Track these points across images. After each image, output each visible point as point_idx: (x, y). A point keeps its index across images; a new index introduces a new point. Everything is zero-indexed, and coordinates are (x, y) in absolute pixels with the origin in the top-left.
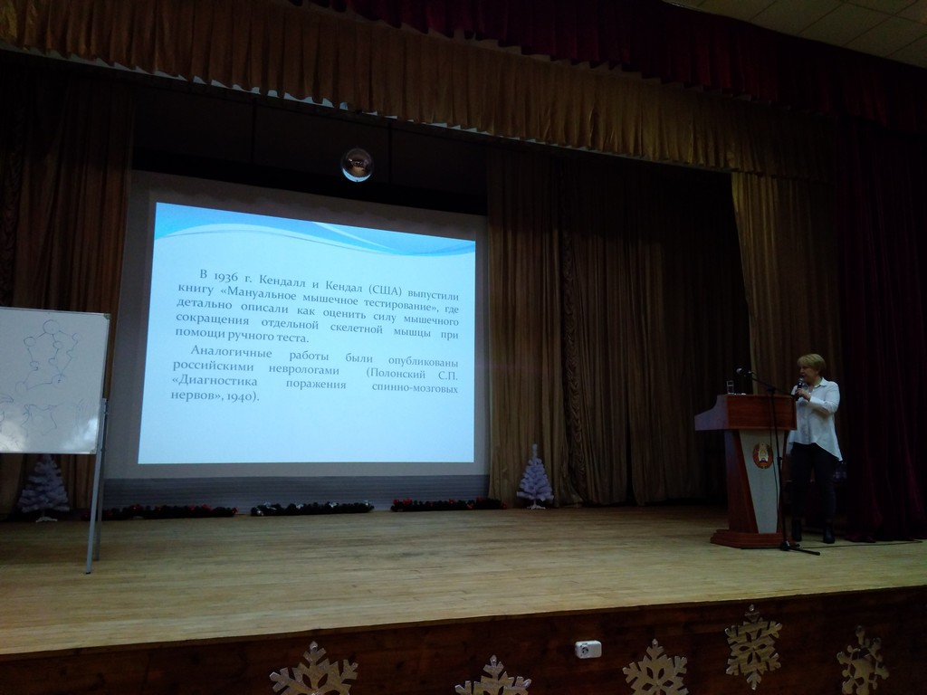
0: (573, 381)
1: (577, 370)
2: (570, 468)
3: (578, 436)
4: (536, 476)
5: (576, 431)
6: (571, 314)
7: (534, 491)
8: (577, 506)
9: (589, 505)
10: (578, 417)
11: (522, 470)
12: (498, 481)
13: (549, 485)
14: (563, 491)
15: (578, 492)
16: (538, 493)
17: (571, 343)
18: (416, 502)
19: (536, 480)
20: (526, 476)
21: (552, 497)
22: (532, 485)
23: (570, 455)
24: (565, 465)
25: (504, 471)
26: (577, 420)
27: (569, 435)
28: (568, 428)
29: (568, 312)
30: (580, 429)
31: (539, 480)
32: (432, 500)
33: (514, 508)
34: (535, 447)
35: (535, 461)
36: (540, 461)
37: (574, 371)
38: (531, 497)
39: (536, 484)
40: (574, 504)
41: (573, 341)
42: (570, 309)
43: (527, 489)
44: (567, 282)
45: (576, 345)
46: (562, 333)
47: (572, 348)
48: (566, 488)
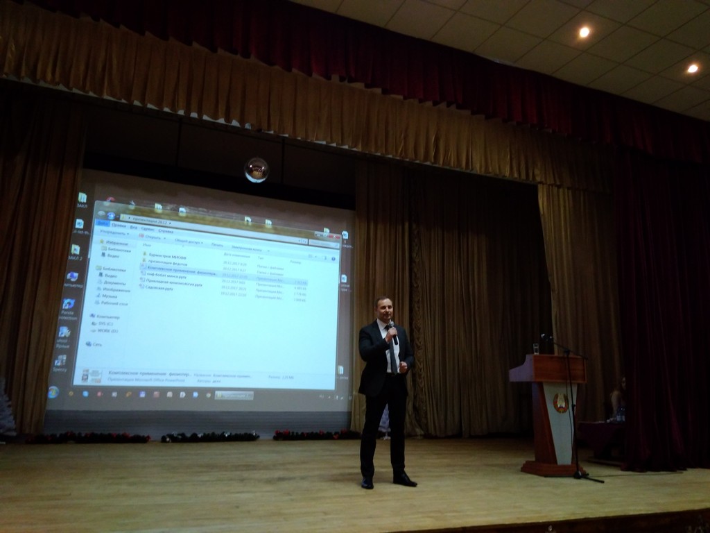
0: (418, 339)
1: (422, 330)
2: (415, 408)
3: (421, 382)
5: (420, 378)
6: (418, 287)
8: (419, 437)
9: (428, 437)
10: (421, 366)
12: (358, 417)
14: (409, 426)
15: (420, 426)
17: (417, 309)
18: (293, 433)
23: (415, 397)
26: (421, 370)
27: (414, 381)
28: (414, 375)
29: (415, 285)
30: (423, 376)
32: (306, 431)
37: (419, 331)
40: (416, 435)
42: (416, 283)
44: (415, 262)
45: (421, 311)
46: (411, 301)
47: (418, 313)
48: (411, 423)
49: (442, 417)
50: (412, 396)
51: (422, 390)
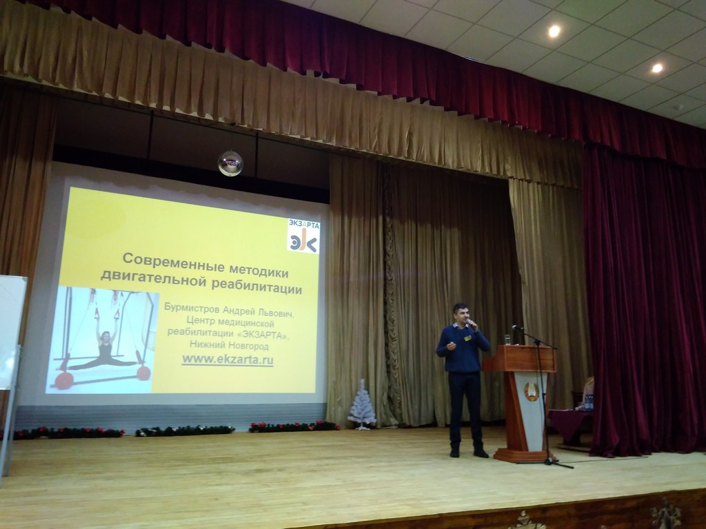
0: (392, 330)
1: (395, 322)
2: (389, 398)
3: (395, 373)
4: (363, 404)
5: (394, 369)
6: (391, 280)
7: (361, 416)
8: (393, 427)
9: (403, 426)
10: (396, 358)
11: (353, 399)
12: (333, 408)
13: (373, 411)
14: (383, 416)
15: (395, 416)
16: (364, 418)
17: (391, 301)
18: (269, 425)
19: (363, 407)
20: (355, 404)
21: (375, 421)
22: (360, 411)
23: (390, 388)
24: (386, 395)
25: (338, 399)
26: (395, 361)
27: (388, 372)
28: (388, 366)
29: (389, 278)
30: (396, 367)
31: (365, 407)
32: (282, 423)
33: (345, 429)
34: (363, 381)
35: (363, 392)
36: (366, 392)
37: (393, 323)
38: (359, 421)
39: (363, 410)
40: (391, 426)
41: (393, 300)
42: (390, 275)
43: (355, 415)
44: (389, 255)
45: (395, 303)
46: (385, 293)
47: (392, 305)
48: (386, 413)
49: (416, 407)
50: (387, 387)
51: (396, 381)
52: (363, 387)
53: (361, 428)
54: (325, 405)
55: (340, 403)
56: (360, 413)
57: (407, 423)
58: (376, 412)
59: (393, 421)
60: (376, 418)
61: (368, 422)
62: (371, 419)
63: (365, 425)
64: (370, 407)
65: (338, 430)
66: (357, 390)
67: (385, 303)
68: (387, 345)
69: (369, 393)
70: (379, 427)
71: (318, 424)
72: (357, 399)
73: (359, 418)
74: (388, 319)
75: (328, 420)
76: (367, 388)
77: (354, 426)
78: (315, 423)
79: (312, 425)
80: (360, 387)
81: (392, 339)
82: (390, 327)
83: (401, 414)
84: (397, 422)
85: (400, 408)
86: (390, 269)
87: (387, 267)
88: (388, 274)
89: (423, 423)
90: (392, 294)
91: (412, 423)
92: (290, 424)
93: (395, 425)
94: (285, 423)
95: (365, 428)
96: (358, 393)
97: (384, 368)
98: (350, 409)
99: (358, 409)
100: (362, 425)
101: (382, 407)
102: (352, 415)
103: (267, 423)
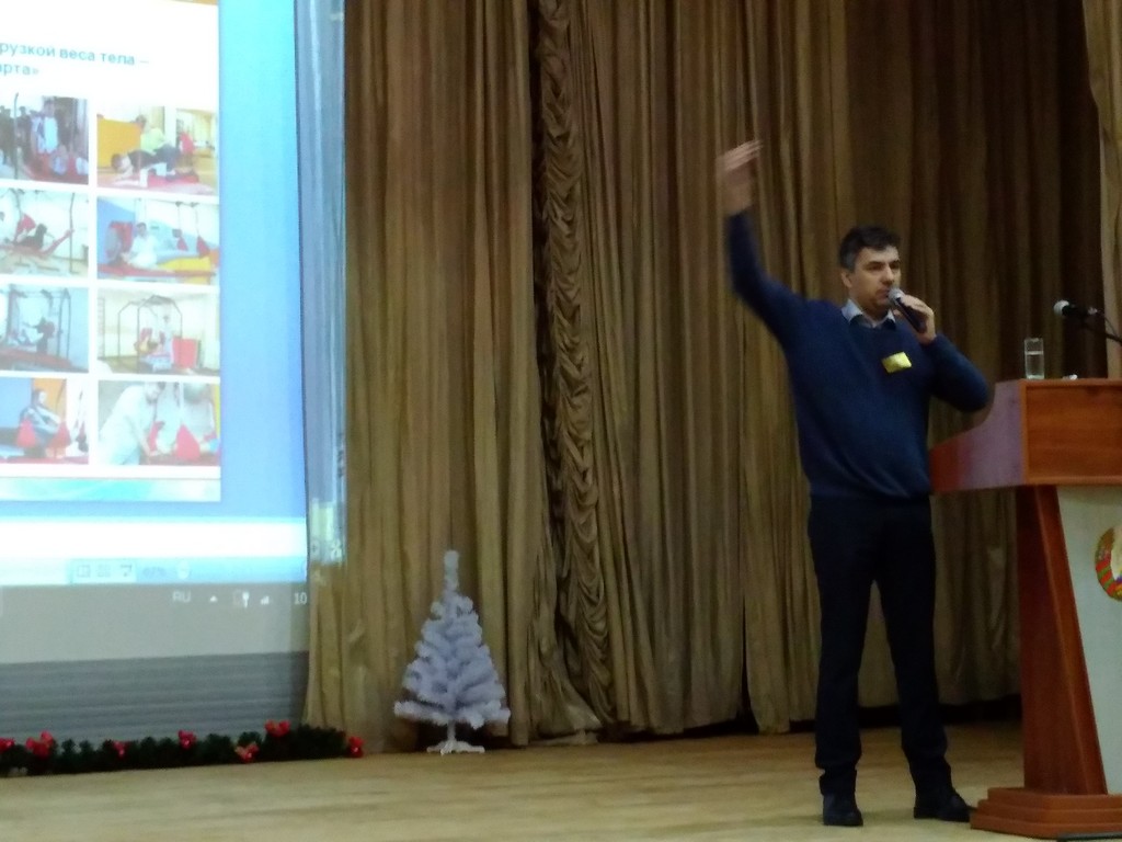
0: (571, 350)
1: (585, 315)
2: (561, 625)
3: (587, 524)
4: (454, 653)
5: (581, 508)
6: (564, 138)
7: (447, 699)
8: (581, 739)
9: (617, 734)
10: (586, 463)
11: (412, 634)
12: (334, 672)
13: (496, 676)
14: (538, 696)
15: (585, 696)
16: (460, 704)
17: (564, 228)
18: (69, 744)
19: (453, 664)
20: (424, 651)
21: (505, 715)
22: (441, 677)
23: (562, 584)
24: (547, 613)
25: (354, 637)
26: (584, 475)
27: (557, 522)
28: (555, 498)
29: (555, 132)
30: (591, 500)
31: (465, 663)
32: (122, 735)
33: (385, 752)
34: (451, 559)
35: (453, 604)
36: (467, 603)
37: (572, 318)
38: (439, 718)
39: (453, 675)
40: (572, 733)
41: (569, 223)
42: (559, 120)
43: (425, 693)
44: (551, 32)
45: (580, 236)
46: (538, 196)
47: (567, 244)
48: (548, 686)
49: (672, 657)
50: (553, 583)
51: (590, 555)
52: (452, 582)
53: (450, 745)
54: (301, 660)
55: (360, 650)
56: (442, 688)
57: (637, 722)
58: (508, 682)
59: (580, 715)
60: (508, 702)
61: (476, 722)
62: (489, 709)
63: (464, 733)
64: (484, 664)
65: (359, 755)
66: (428, 597)
67: (540, 235)
68: (548, 411)
69: (477, 608)
70: (521, 738)
71: (271, 734)
72: (430, 631)
73: (441, 708)
74: (551, 303)
75: (313, 718)
76: (471, 586)
77: (420, 738)
78: (262, 732)
79: (246, 739)
80: (443, 584)
81: (572, 384)
82: (561, 337)
83: (610, 688)
84: (595, 720)
85: (607, 662)
86: (556, 93)
87: (546, 87)
88: (548, 116)
89: (701, 719)
90: (569, 199)
91: (655, 721)
92: (158, 737)
93: (587, 731)
94: (136, 734)
95: (464, 746)
96: (436, 607)
97: (541, 507)
98: (401, 672)
99: (433, 672)
100: (451, 734)
101: (533, 662)
102: (408, 696)
103: (60, 737)
